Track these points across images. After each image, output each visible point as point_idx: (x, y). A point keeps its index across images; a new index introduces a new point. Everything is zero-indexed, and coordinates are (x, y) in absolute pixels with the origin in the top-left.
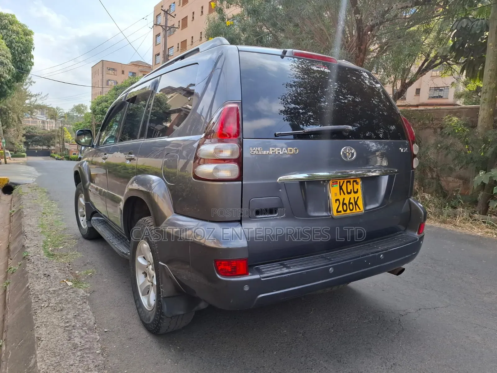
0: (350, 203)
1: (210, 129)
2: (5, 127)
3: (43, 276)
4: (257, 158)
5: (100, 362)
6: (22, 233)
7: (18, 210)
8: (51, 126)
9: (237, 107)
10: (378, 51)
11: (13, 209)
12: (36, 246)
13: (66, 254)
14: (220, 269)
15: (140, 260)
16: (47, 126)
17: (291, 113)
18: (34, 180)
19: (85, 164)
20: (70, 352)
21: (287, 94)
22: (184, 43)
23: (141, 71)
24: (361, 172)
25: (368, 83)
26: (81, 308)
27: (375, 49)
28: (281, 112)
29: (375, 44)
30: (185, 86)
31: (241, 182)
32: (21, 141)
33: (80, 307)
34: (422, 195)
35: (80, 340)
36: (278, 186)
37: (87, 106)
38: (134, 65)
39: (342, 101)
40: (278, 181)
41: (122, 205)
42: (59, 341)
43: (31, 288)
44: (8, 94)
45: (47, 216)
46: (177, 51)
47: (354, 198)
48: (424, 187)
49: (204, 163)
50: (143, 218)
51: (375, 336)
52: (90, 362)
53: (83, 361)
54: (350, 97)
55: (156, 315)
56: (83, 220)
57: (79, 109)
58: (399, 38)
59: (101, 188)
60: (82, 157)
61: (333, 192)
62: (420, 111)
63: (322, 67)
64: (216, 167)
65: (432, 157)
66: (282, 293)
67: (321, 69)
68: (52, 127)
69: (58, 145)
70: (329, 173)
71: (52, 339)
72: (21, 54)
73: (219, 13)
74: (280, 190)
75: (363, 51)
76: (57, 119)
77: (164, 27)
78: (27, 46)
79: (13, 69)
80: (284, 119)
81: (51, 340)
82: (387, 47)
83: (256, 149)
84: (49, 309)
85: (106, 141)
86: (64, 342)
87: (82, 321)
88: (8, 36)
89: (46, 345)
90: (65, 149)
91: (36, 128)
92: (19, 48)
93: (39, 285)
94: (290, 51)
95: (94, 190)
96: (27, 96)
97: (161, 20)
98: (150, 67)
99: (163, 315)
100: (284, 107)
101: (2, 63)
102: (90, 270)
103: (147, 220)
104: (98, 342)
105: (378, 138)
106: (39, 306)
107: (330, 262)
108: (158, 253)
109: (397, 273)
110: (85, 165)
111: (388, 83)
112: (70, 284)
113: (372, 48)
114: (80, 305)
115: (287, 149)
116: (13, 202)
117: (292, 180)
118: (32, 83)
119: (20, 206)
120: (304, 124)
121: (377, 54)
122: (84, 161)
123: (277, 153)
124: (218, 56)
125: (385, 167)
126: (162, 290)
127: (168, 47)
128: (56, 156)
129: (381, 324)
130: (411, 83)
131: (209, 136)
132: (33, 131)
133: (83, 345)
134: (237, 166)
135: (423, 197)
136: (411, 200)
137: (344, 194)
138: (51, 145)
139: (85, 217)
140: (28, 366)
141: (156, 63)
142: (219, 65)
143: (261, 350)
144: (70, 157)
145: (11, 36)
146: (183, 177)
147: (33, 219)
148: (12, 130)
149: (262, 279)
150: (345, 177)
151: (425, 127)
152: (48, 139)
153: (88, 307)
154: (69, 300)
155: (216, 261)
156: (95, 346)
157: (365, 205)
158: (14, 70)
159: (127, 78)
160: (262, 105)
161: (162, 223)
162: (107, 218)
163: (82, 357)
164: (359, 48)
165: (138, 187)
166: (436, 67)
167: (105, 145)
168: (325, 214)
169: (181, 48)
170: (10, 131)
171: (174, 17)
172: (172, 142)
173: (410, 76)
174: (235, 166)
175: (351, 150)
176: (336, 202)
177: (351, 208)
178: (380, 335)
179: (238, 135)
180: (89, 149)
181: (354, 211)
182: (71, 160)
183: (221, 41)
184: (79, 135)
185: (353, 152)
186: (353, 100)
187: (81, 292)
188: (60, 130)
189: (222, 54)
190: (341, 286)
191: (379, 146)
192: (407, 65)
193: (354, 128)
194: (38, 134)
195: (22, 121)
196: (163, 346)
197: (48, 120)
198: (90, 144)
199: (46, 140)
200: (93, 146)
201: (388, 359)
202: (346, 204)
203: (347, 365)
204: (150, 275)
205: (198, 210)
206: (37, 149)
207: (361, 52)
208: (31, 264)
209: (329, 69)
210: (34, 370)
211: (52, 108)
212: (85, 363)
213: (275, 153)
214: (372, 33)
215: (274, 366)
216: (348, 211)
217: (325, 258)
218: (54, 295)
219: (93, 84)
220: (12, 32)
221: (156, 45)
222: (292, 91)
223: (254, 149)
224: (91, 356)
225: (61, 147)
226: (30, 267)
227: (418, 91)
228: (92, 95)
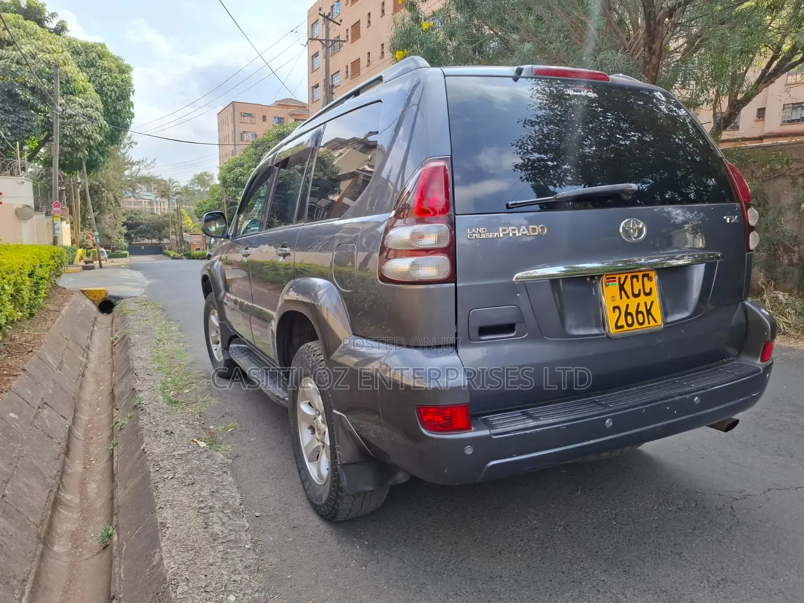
0: (638, 312)
1: (403, 202)
2: (97, 213)
3: (163, 434)
4: (478, 244)
5: (252, 561)
6: (130, 370)
7: (122, 336)
8: (162, 207)
9: (445, 166)
10: (685, 49)
11: (116, 336)
12: (152, 389)
13: (194, 400)
14: (425, 420)
15: (304, 407)
16: (157, 208)
17: (533, 168)
18: (143, 290)
19: (218, 264)
20: (209, 546)
21: (526, 138)
22: (356, 64)
23: (292, 115)
24: (658, 260)
25: (665, 110)
26: (221, 480)
27: (679, 47)
28: (516, 167)
29: (677, 39)
30: (361, 136)
31: (454, 284)
32: (120, 233)
33: (218, 479)
34: (772, 295)
35: (221, 528)
36: (514, 288)
37: (213, 174)
38: (280, 105)
39: (621, 142)
40: (514, 280)
41: (274, 325)
42: (191, 529)
43: (148, 450)
44: (100, 164)
45: (164, 344)
46: (346, 78)
47: (645, 303)
48: (775, 280)
49: (395, 257)
50: (306, 344)
51: (689, 533)
52: (237, 560)
53: (227, 558)
54: (635, 136)
55: (331, 492)
56: (217, 350)
57: (201, 179)
58: (723, 24)
59: (243, 301)
60: (212, 254)
61: (609, 295)
62: (764, 148)
63: (582, 89)
64: (413, 262)
65: (788, 227)
66: (527, 459)
67: (582, 93)
68: (164, 209)
69: (174, 237)
70: (602, 263)
71: (181, 525)
72: (116, 102)
73: (410, 11)
74: (518, 295)
75: (657, 53)
76: (170, 196)
77: (324, 42)
78: (124, 89)
79: (105, 125)
80: (521, 178)
81: (181, 527)
82: (701, 42)
83: (476, 230)
84: (175, 482)
85: (247, 228)
86: (199, 530)
87: (222, 500)
88: (97, 76)
89: (174, 534)
90: (184, 242)
91: (140, 212)
92: (113, 93)
93: (159, 447)
94: (528, 69)
95: (231, 304)
96: (127, 164)
97: (320, 31)
98: (305, 107)
99: (342, 492)
100: (522, 158)
101: (90, 118)
102: (232, 424)
103: (312, 346)
104: (246, 531)
105: (686, 200)
106: (161, 478)
107: (607, 410)
108: (330, 396)
109: (725, 427)
110: (218, 266)
111: (705, 103)
112: (202, 444)
113: (673, 45)
114: (218, 476)
115: (527, 228)
116: (114, 324)
117: (538, 277)
118: (133, 145)
119: (126, 331)
120: (556, 184)
121: (683, 55)
122: (216, 261)
123: (511, 235)
124: (412, 86)
125: (701, 249)
126: (338, 452)
127: (331, 73)
128: (172, 253)
129: (699, 514)
130: (747, 99)
131: (402, 213)
132: (137, 217)
133: (226, 536)
134: (446, 258)
135: (773, 297)
136: (747, 303)
137: (628, 297)
138: (164, 236)
139: (220, 344)
140: (151, 563)
141: (313, 100)
142: (414, 99)
143: (496, 550)
144: (192, 255)
145: (101, 75)
146: (364, 279)
147: (144, 350)
148: (107, 216)
149: (494, 437)
150: (630, 269)
151: (774, 175)
152: (158, 228)
153: (230, 479)
154: (203, 469)
155: (419, 408)
156: (244, 537)
157: (665, 314)
158: (107, 126)
159: (271, 128)
160: (487, 159)
161: (334, 351)
162: (252, 344)
163: (226, 553)
164: (650, 49)
165: (298, 297)
166: (794, 68)
167: (245, 234)
168: (595, 331)
169: (352, 72)
170: (105, 219)
171: (339, 25)
172: (345, 227)
173: (745, 89)
174: (443, 259)
175: (638, 224)
176: (614, 312)
177: (641, 321)
178: (697, 532)
179: (448, 209)
180: (222, 242)
181: (646, 324)
182: (194, 258)
183: (416, 62)
184: (207, 221)
185: (641, 226)
186: (640, 139)
187: (220, 456)
188: (176, 213)
189: (419, 82)
190: (627, 449)
191: (689, 215)
192: (739, 68)
193: (644, 186)
194: (144, 221)
195: (121, 203)
196: (343, 539)
197: (158, 199)
198: (224, 235)
199: (157, 230)
200: (228, 237)
201: (712, 571)
202: (631, 314)
203: (641, 579)
204: (319, 430)
205: (389, 330)
206: (143, 244)
207: (654, 53)
208: (146, 417)
209: (594, 92)
210: (160, 569)
211: (161, 180)
212: (230, 562)
213: (507, 236)
214: (673, 19)
215: (519, 576)
216: (636, 326)
217: (598, 404)
218: (180, 461)
219: (221, 140)
220: (102, 70)
221: (313, 71)
222: (533, 132)
223: (474, 230)
224: (239, 553)
225: (178, 240)
226: (144, 420)
227: (761, 112)
228: (220, 157)
